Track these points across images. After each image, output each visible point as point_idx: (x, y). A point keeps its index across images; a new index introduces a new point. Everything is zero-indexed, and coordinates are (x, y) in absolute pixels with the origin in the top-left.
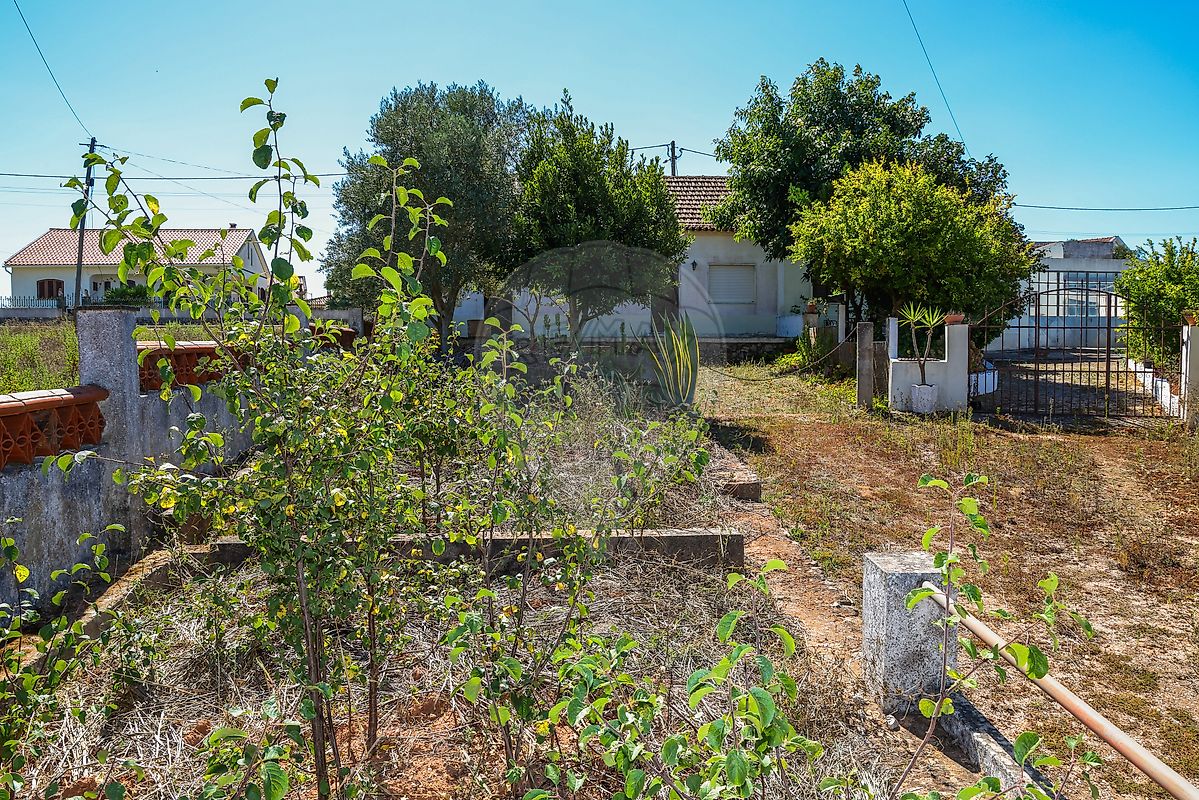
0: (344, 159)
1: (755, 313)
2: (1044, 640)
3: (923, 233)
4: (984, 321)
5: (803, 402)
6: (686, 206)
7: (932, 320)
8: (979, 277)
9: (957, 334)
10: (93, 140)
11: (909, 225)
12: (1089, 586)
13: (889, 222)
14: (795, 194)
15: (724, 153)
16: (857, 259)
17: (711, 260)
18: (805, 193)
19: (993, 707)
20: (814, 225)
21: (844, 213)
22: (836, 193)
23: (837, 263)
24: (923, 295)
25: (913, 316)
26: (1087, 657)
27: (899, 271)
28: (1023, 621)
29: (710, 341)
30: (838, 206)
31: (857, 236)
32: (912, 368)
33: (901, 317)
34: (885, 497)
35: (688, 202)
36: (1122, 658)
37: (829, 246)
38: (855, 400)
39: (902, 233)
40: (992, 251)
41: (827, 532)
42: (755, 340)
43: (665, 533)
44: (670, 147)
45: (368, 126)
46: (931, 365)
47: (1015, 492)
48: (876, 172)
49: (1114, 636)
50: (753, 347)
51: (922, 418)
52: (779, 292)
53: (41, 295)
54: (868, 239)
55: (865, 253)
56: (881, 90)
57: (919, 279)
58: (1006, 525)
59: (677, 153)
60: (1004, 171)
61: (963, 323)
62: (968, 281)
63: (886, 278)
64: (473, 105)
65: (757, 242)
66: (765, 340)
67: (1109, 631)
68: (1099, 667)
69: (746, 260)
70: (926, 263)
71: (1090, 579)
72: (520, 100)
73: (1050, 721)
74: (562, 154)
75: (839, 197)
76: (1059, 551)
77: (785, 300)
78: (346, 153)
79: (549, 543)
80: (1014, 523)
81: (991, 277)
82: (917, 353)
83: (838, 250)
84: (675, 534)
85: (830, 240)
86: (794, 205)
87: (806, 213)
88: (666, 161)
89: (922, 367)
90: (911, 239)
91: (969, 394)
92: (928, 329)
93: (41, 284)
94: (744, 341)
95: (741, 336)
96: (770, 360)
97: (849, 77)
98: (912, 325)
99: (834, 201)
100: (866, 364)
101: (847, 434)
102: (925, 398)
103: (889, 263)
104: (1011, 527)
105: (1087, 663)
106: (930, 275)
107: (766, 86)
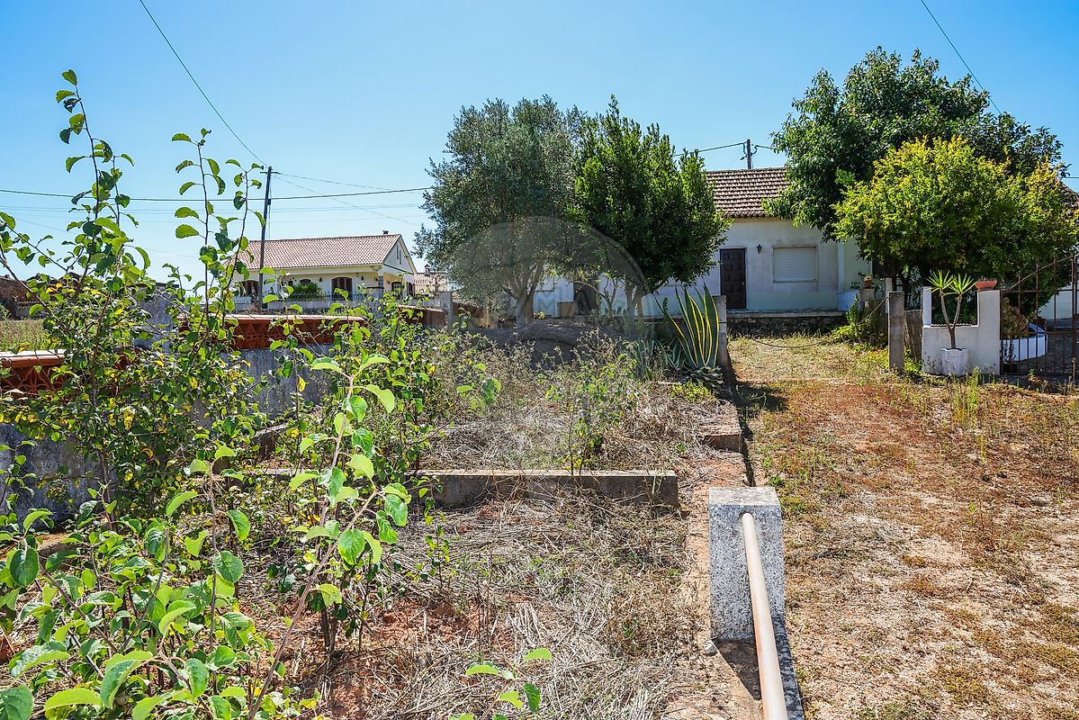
0: (431, 169)
1: (817, 290)
2: (988, 588)
3: (962, 205)
4: (1017, 287)
5: (841, 367)
6: (752, 196)
7: (960, 286)
8: (1021, 246)
9: (990, 301)
10: (270, 169)
11: (945, 198)
12: (1061, 538)
13: (926, 196)
14: (841, 176)
15: (782, 144)
16: (894, 232)
17: (775, 243)
18: (852, 175)
19: (904, 648)
20: (855, 204)
21: (885, 191)
22: (877, 172)
23: (878, 238)
24: (962, 265)
25: (941, 283)
26: (1027, 606)
27: (938, 242)
28: (973, 568)
29: (771, 316)
30: (879, 185)
31: (895, 212)
32: (943, 333)
33: (933, 286)
34: (879, 451)
35: (754, 192)
36: (1066, 610)
37: (869, 222)
38: (887, 365)
39: (938, 205)
40: (1032, 218)
41: (806, 481)
42: (814, 314)
43: (604, 474)
44: (746, 145)
45: (447, 140)
46: (962, 331)
47: (1016, 448)
48: (918, 149)
49: (1068, 587)
50: (813, 321)
51: (950, 380)
52: (840, 270)
54: (905, 213)
55: (902, 226)
56: (937, 75)
57: (958, 249)
58: (995, 478)
59: (752, 150)
60: (1057, 142)
61: (994, 289)
62: (1010, 250)
63: (926, 250)
64: (536, 116)
65: (814, 225)
66: (824, 314)
67: (1065, 582)
68: (1037, 617)
69: (808, 242)
70: (963, 232)
71: (1065, 532)
72: (577, 108)
73: (961, 665)
74: (610, 153)
75: (880, 176)
76: (1040, 504)
77: (845, 277)
78: (434, 165)
79: (501, 479)
80: (1004, 477)
81: (1033, 244)
82: (946, 318)
83: (878, 225)
84: (614, 475)
85: (870, 217)
86: (841, 186)
87: (851, 193)
88: (743, 158)
89: (952, 332)
90: (947, 210)
91: (1001, 358)
92: (958, 295)
94: (804, 315)
95: (804, 311)
96: (825, 331)
97: (906, 64)
98: (941, 292)
99: (876, 181)
100: (897, 330)
101: (869, 393)
102: (954, 361)
103: (927, 234)
104: (999, 480)
105: (1025, 612)
106: (969, 246)
107: (823, 78)
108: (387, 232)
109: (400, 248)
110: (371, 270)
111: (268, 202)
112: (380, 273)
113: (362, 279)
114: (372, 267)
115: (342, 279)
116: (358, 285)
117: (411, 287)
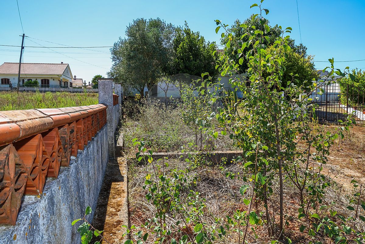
10: (24, 34)
53: (2, 83)
61: (305, 93)
72: (171, 24)
93: (2, 80)
107: (238, 22)
108: (62, 63)
109: (68, 69)
110: (57, 77)
111: (23, 48)
112: (61, 78)
113: (54, 80)
114: (58, 75)
115: (45, 80)
116: (51, 82)
117: (71, 84)
